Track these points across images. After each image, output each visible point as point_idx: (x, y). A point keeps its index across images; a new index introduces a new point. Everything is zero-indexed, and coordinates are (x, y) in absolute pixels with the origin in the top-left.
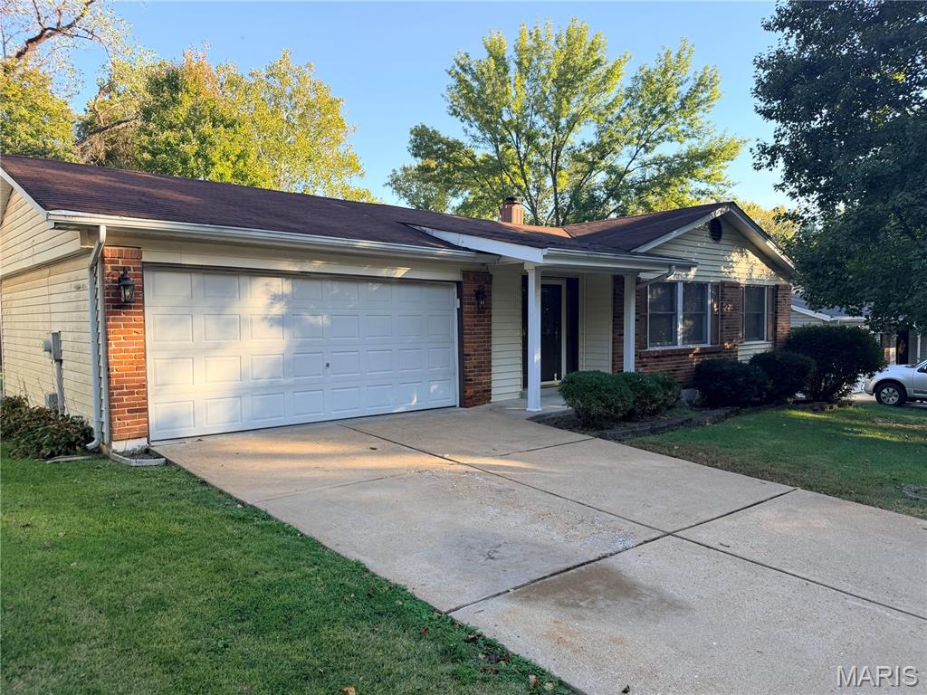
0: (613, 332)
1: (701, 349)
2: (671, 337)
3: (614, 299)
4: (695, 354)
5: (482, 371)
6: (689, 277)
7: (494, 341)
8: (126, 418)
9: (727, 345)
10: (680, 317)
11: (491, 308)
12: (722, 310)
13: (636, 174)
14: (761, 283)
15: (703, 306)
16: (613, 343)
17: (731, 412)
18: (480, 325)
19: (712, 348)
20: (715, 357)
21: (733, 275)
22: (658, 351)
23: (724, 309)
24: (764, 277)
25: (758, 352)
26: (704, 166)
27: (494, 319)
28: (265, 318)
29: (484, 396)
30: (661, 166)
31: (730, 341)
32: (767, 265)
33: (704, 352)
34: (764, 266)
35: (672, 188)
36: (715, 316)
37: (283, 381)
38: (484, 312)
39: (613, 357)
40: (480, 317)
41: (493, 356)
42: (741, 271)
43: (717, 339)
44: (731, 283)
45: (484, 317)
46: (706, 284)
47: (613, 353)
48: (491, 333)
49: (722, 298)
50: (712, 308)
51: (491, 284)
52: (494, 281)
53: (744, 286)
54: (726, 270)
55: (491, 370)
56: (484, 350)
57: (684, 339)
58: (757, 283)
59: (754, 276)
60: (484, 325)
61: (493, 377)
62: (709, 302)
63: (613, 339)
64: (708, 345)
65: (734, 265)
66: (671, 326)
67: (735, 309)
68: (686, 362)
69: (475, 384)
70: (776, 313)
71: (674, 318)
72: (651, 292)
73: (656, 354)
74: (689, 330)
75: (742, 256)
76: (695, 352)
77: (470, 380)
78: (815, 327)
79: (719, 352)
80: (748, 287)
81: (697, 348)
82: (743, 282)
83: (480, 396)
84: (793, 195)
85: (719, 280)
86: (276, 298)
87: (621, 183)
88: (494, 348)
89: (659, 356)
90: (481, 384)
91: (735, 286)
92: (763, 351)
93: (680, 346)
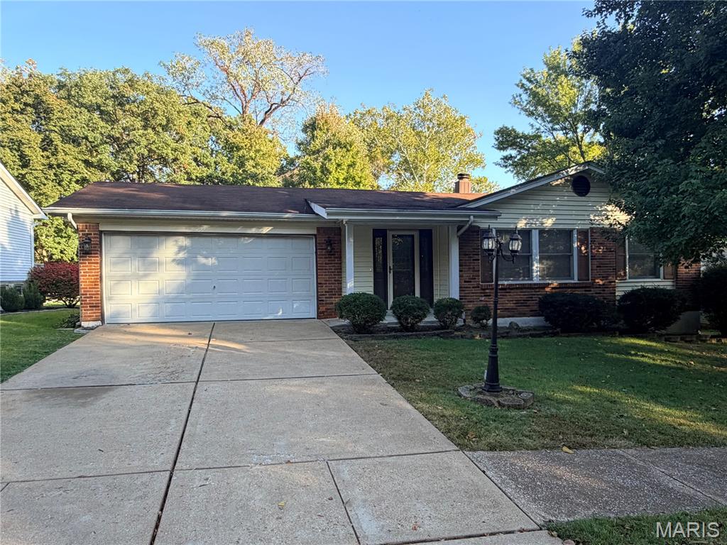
1: (562, 284)
2: (528, 273)
4: (552, 288)
5: (334, 295)
6: (545, 225)
8: (87, 310)
9: (600, 282)
10: (536, 258)
12: (592, 252)
15: (567, 248)
18: (331, 264)
19: (579, 284)
23: (595, 251)
28: (174, 260)
29: (334, 312)
31: (606, 278)
33: (563, 286)
36: (583, 257)
37: (185, 296)
38: (335, 255)
40: (331, 258)
43: (587, 276)
45: (335, 258)
46: (571, 230)
49: (592, 241)
50: (580, 250)
51: (340, 235)
54: (597, 218)
56: (335, 281)
57: (540, 276)
62: (575, 245)
64: (575, 281)
66: (529, 265)
68: (540, 295)
69: (326, 304)
73: (501, 287)
74: (549, 269)
76: (553, 286)
77: (323, 301)
79: (588, 287)
81: (557, 283)
83: (332, 312)
85: (587, 227)
86: (181, 249)
90: (332, 303)
93: (535, 281)
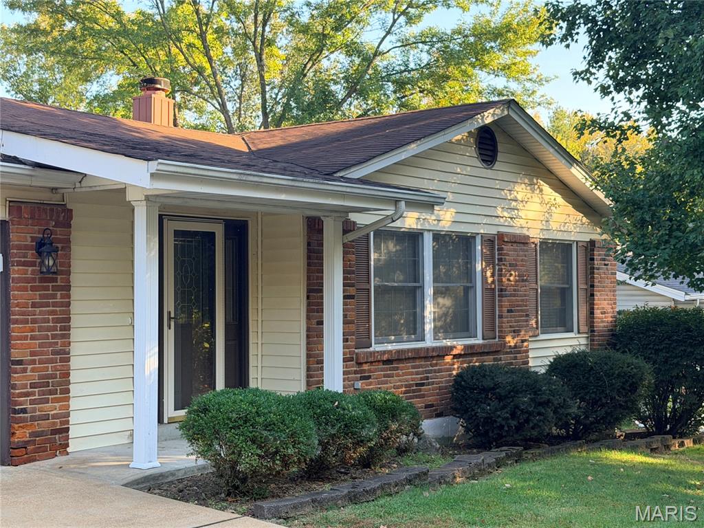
0: (308, 318)
1: (466, 347)
2: (415, 327)
3: (309, 258)
4: (455, 356)
5: (51, 393)
6: (442, 223)
7: (75, 334)
9: (511, 341)
10: (429, 291)
11: (68, 273)
12: (500, 281)
13: (393, 58)
14: (566, 237)
15: (469, 273)
16: (308, 337)
17: (508, 457)
18: (47, 305)
19: (483, 346)
20: (489, 361)
21: (518, 222)
22: (390, 352)
23: (504, 279)
24: (571, 227)
25: (562, 352)
26: (500, 50)
27: (75, 293)
29: (52, 442)
30: (432, 46)
31: (516, 332)
32: (573, 207)
33: (470, 352)
34: (570, 209)
35: (451, 83)
36: (489, 291)
38: (55, 280)
39: (308, 362)
40: (47, 288)
41: (74, 363)
42: (531, 215)
43: (494, 330)
44: (514, 236)
45: (56, 288)
46: (473, 237)
47: (309, 356)
48: (69, 320)
49: (500, 260)
50: (484, 278)
51: (70, 226)
52: (74, 222)
53: (537, 241)
54: (506, 214)
55: (68, 391)
56: (54, 353)
57: (436, 330)
58: (559, 236)
59: (554, 226)
60: (55, 305)
61: (74, 404)
62: (479, 268)
63: (308, 330)
64: (478, 341)
65: (520, 206)
66: (415, 307)
67: (522, 279)
68: (440, 371)
69: (34, 418)
70: (592, 286)
71: (418, 293)
72: (377, 248)
73: (385, 357)
74: (445, 315)
75: (533, 191)
76: (455, 352)
77: (24, 411)
78: (654, 310)
79: (497, 352)
80: (544, 243)
81: (459, 344)
82: (536, 234)
83: (46, 441)
84: (605, 91)
85: (493, 231)
87: (370, 71)
88: (75, 349)
89: (392, 360)
90: (46, 417)
91: (521, 241)
92: (569, 350)
93: (429, 342)
